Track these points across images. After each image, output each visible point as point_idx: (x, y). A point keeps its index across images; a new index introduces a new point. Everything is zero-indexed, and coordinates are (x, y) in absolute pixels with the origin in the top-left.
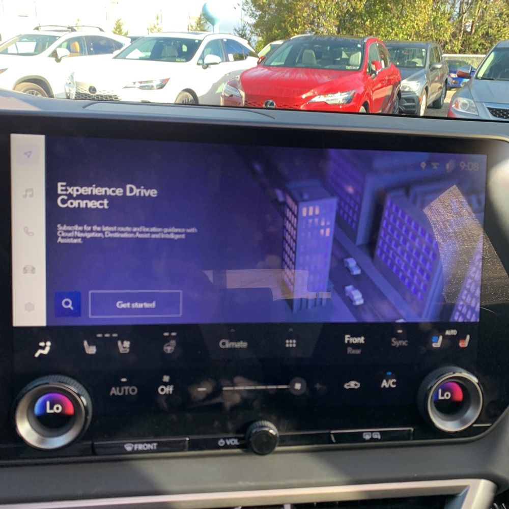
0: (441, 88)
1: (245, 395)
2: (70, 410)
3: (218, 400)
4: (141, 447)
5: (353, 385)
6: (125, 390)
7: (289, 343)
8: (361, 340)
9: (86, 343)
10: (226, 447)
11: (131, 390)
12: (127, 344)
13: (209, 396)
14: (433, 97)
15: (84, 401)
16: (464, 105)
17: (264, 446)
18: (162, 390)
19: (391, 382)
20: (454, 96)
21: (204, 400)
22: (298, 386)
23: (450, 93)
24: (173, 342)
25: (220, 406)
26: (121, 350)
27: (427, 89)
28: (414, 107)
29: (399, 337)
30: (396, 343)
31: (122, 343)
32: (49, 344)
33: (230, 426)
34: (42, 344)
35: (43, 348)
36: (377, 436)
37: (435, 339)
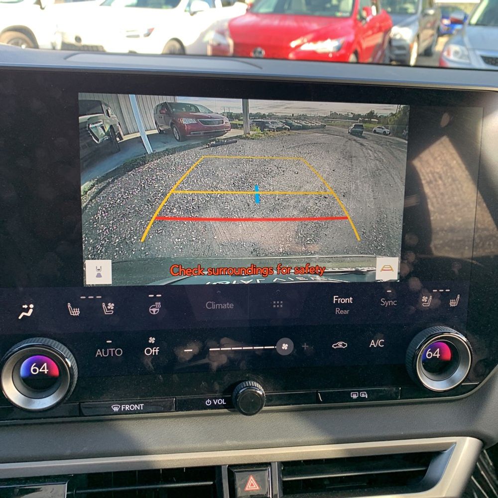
0: (432, 35)
1: (232, 356)
3: (205, 361)
4: (127, 408)
5: (340, 344)
6: (110, 351)
7: (276, 304)
8: (350, 300)
9: (69, 305)
10: (213, 407)
11: (117, 352)
12: (111, 306)
13: (195, 357)
14: (424, 45)
16: (456, 53)
17: (251, 406)
18: (148, 351)
19: (379, 342)
20: (447, 44)
21: (190, 361)
22: (285, 346)
23: (443, 40)
24: (158, 304)
25: (207, 367)
26: (106, 312)
27: (418, 36)
28: (405, 55)
29: (388, 297)
30: (385, 303)
31: (107, 306)
32: (32, 306)
33: (217, 387)
34: (25, 306)
35: (27, 310)
36: (364, 395)
37: (425, 299)
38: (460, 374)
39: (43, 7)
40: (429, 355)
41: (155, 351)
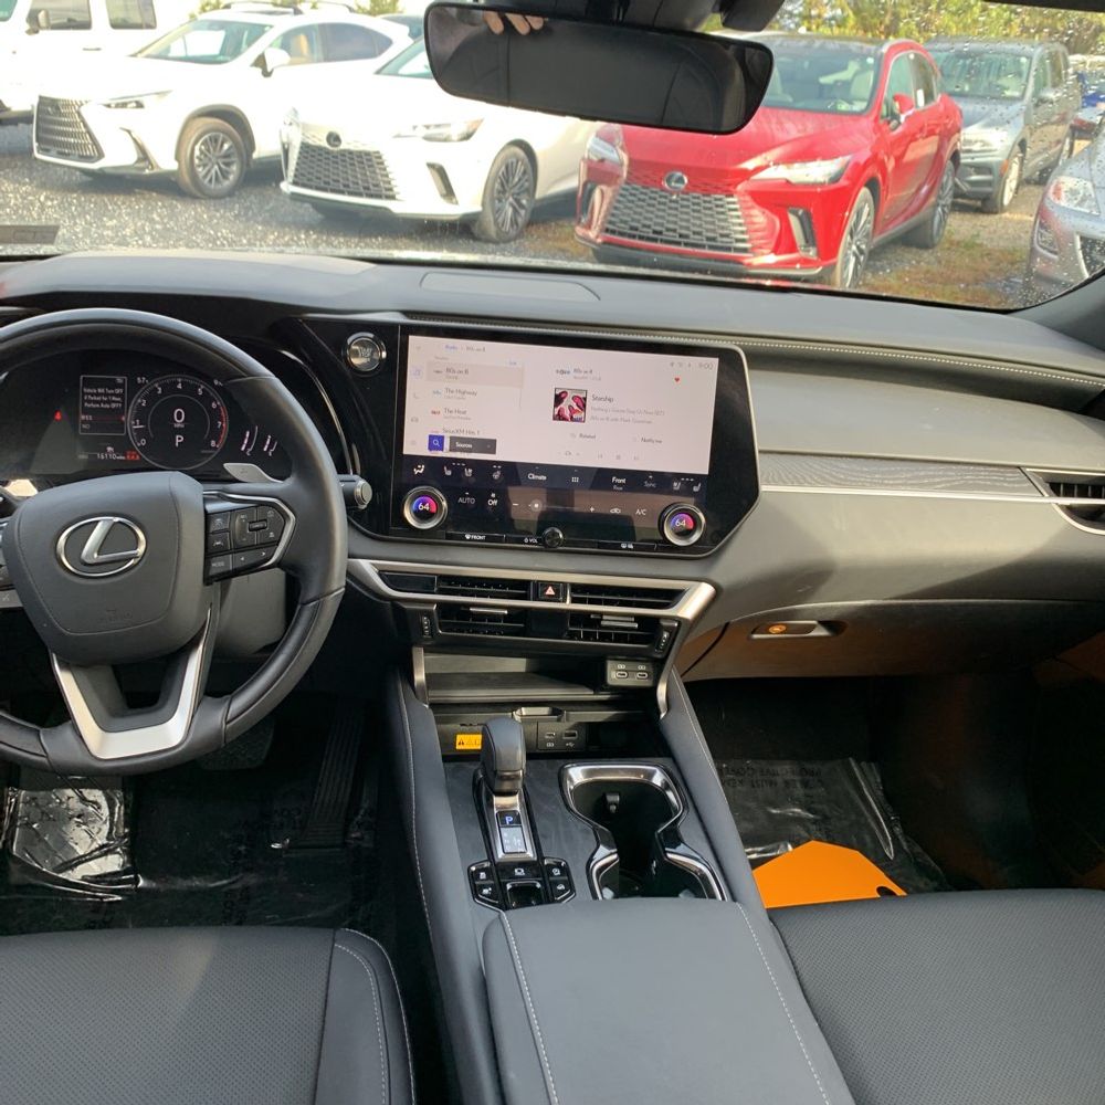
2: (434, 510)
4: (475, 537)
5: (616, 510)
6: (467, 500)
7: (574, 480)
8: (624, 481)
9: (445, 468)
10: (529, 543)
11: (472, 501)
12: (470, 471)
15: (445, 504)
18: (491, 502)
19: (642, 511)
24: (498, 472)
26: (467, 475)
29: (649, 481)
30: (648, 485)
31: (468, 470)
32: (423, 467)
34: (419, 466)
35: (420, 469)
36: (631, 546)
37: (675, 484)
38: (696, 537)
39: (269, 70)
40: (678, 523)
41: (495, 502)
